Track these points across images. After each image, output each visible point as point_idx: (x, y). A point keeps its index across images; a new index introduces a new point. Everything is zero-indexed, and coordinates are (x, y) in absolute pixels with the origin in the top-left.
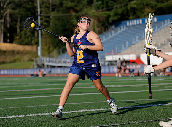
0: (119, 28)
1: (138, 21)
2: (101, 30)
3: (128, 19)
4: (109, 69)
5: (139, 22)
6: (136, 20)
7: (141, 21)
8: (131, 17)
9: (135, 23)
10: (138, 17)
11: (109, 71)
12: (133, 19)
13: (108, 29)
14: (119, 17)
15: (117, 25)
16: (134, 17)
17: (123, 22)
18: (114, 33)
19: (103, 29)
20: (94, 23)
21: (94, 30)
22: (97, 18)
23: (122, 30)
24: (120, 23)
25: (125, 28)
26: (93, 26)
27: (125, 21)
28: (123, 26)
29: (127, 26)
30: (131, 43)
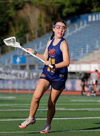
0: (76, 25)
3: (89, 12)
8: (95, 9)
12: (98, 12)
14: (78, 8)
15: (73, 21)
17: (83, 16)
20: (41, 16)
21: (41, 26)
22: (45, 8)
23: (81, 27)
24: (79, 18)
25: (85, 25)
26: (40, 20)
27: (86, 15)
28: (83, 22)
29: (88, 22)
30: (93, 47)
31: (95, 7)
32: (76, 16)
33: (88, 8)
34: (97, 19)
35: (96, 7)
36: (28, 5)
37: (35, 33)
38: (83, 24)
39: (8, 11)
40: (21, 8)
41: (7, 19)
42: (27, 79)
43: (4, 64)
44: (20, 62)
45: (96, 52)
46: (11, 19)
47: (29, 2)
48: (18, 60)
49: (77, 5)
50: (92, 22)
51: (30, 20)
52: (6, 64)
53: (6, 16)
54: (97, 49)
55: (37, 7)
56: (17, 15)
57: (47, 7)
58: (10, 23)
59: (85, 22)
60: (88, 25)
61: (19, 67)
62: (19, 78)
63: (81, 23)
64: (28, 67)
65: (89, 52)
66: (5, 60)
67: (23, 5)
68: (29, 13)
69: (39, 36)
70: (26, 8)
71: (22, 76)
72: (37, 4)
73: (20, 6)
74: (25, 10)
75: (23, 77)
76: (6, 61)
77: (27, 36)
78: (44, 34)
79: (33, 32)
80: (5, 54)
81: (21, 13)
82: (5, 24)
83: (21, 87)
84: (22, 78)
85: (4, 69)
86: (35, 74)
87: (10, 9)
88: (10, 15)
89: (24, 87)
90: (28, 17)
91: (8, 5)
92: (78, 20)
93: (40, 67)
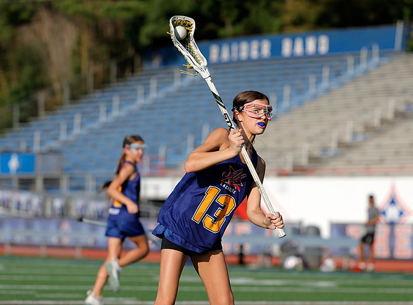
0: (176, 71)
1: (255, 45)
2: (108, 71)
3: (214, 37)
5: (260, 49)
6: (249, 42)
7: (266, 47)
8: (229, 30)
9: (244, 55)
10: (254, 32)
12: (237, 37)
13: (133, 71)
15: (169, 59)
16: (239, 28)
18: (158, 89)
19: (114, 69)
20: (79, 43)
21: (78, 70)
22: (91, 22)
26: (76, 54)
27: (205, 43)
33: (211, 26)
34: (235, 55)
35: (233, 24)
36: (44, 14)
37: (62, 91)
40: (27, 22)
42: (37, 216)
44: (18, 170)
47: (49, 7)
48: (14, 163)
50: (220, 63)
51: (48, 55)
55: (72, 18)
56: (13, 39)
57: (94, 18)
61: (15, 184)
62: (14, 212)
64: (39, 184)
67: (33, 13)
68: (46, 35)
69: (74, 98)
70: (39, 20)
71: (23, 206)
72: (71, 11)
73: (24, 15)
74: (36, 26)
75: (27, 210)
77: (42, 97)
78: (86, 93)
79: (57, 86)
81: (27, 35)
83: (19, 238)
84: (23, 214)
86: (58, 203)
89: (29, 238)
90: (45, 45)
93: (74, 184)
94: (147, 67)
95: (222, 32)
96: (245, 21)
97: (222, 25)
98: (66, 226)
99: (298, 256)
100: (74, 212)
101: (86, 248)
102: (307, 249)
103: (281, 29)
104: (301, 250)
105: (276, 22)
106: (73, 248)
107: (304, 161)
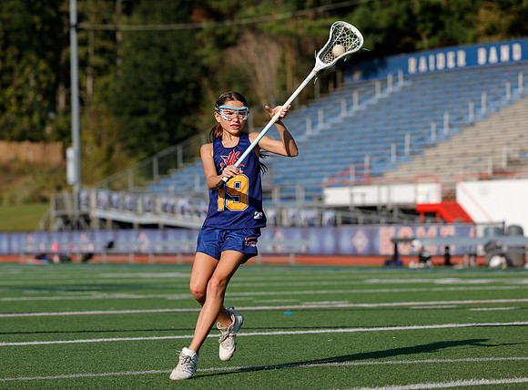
0: (378, 85)
1: (451, 55)
3: (411, 49)
4: (337, 237)
5: (456, 59)
6: (445, 53)
7: (462, 56)
8: (425, 42)
9: (441, 65)
10: (450, 43)
11: (337, 246)
12: (433, 48)
13: (335, 86)
14: (380, 39)
15: (369, 73)
16: (436, 40)
17: (392, 60)
18: (360, 102)
20: (283, 61)
21: (284, 87)
22: (294, 41)
23: (390, 89)
24: (383, 65)
25: (401, 83)
26: (281, 72)
27: (403, 56)
28: (396, 75)
29: (407, 76)
30: (422, 139)
31: (424, 35)
32: (376, 61)
33: (408, 39)
34: (432, 67)
35: (428, 37)
36: (249, 36)
38: (395, 81)
39: (199, 52)
40: (233, 44)
41: (197, 70)
43: (190, 189)
45: (429, 153)
46: (206, 71)
47: (253, 28)
49: (378, 32)
50: (418, 74)
51: (255, 74)
52: (197, 188)
53: (194, 65)
54: (434, 146)
55: (275, 39)
56: (221, 61)
57: (298, 38)
58: (205, 82)
59: (401, 75)
60: (409, 83)
63: (390, 78)
65: (413, 153)
66: (193, 178)
67: (238, 36)
68: (252, 56)
70: (245, 42)
72: (274, 32)
73: (231, 38)
74: (242, 48)
76: (197, 181)
80: (192, 162)
81: (233, 56)
82: (191, 86)
85: (191, 203)
86: (270, 213)
87: (203, 45)
88: (205, 62)
90: (252, 65)
91: (199, 35)
92: (381, 72)
93: (285, 195)
94: (348, 81)
95: (419, 45)
96: (440, 33)
97: (419, 38)
98: (279, 235)
99: (502, 255)
100: (286, 222)
101: (299, 255)
102: (510, 248)
103: (475, 39)
104: (505, 249)
105: (471, 33)
106: (287, 255)
107: (504, 164)
